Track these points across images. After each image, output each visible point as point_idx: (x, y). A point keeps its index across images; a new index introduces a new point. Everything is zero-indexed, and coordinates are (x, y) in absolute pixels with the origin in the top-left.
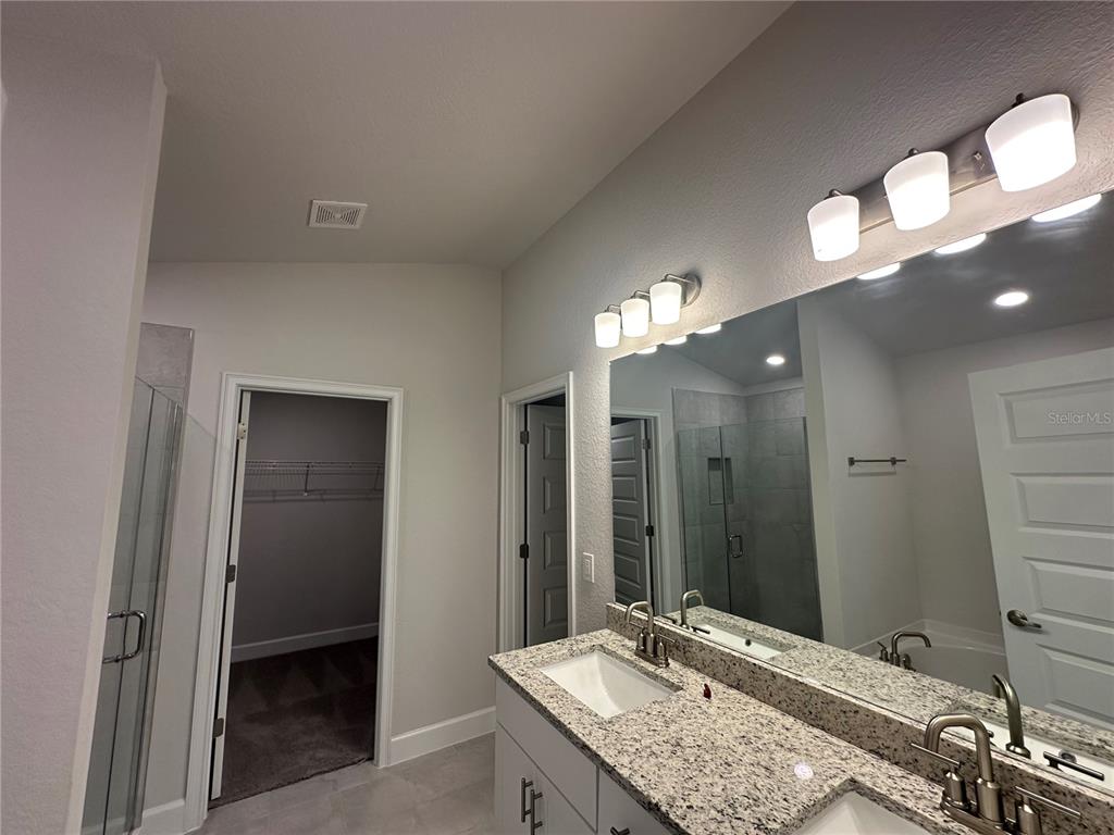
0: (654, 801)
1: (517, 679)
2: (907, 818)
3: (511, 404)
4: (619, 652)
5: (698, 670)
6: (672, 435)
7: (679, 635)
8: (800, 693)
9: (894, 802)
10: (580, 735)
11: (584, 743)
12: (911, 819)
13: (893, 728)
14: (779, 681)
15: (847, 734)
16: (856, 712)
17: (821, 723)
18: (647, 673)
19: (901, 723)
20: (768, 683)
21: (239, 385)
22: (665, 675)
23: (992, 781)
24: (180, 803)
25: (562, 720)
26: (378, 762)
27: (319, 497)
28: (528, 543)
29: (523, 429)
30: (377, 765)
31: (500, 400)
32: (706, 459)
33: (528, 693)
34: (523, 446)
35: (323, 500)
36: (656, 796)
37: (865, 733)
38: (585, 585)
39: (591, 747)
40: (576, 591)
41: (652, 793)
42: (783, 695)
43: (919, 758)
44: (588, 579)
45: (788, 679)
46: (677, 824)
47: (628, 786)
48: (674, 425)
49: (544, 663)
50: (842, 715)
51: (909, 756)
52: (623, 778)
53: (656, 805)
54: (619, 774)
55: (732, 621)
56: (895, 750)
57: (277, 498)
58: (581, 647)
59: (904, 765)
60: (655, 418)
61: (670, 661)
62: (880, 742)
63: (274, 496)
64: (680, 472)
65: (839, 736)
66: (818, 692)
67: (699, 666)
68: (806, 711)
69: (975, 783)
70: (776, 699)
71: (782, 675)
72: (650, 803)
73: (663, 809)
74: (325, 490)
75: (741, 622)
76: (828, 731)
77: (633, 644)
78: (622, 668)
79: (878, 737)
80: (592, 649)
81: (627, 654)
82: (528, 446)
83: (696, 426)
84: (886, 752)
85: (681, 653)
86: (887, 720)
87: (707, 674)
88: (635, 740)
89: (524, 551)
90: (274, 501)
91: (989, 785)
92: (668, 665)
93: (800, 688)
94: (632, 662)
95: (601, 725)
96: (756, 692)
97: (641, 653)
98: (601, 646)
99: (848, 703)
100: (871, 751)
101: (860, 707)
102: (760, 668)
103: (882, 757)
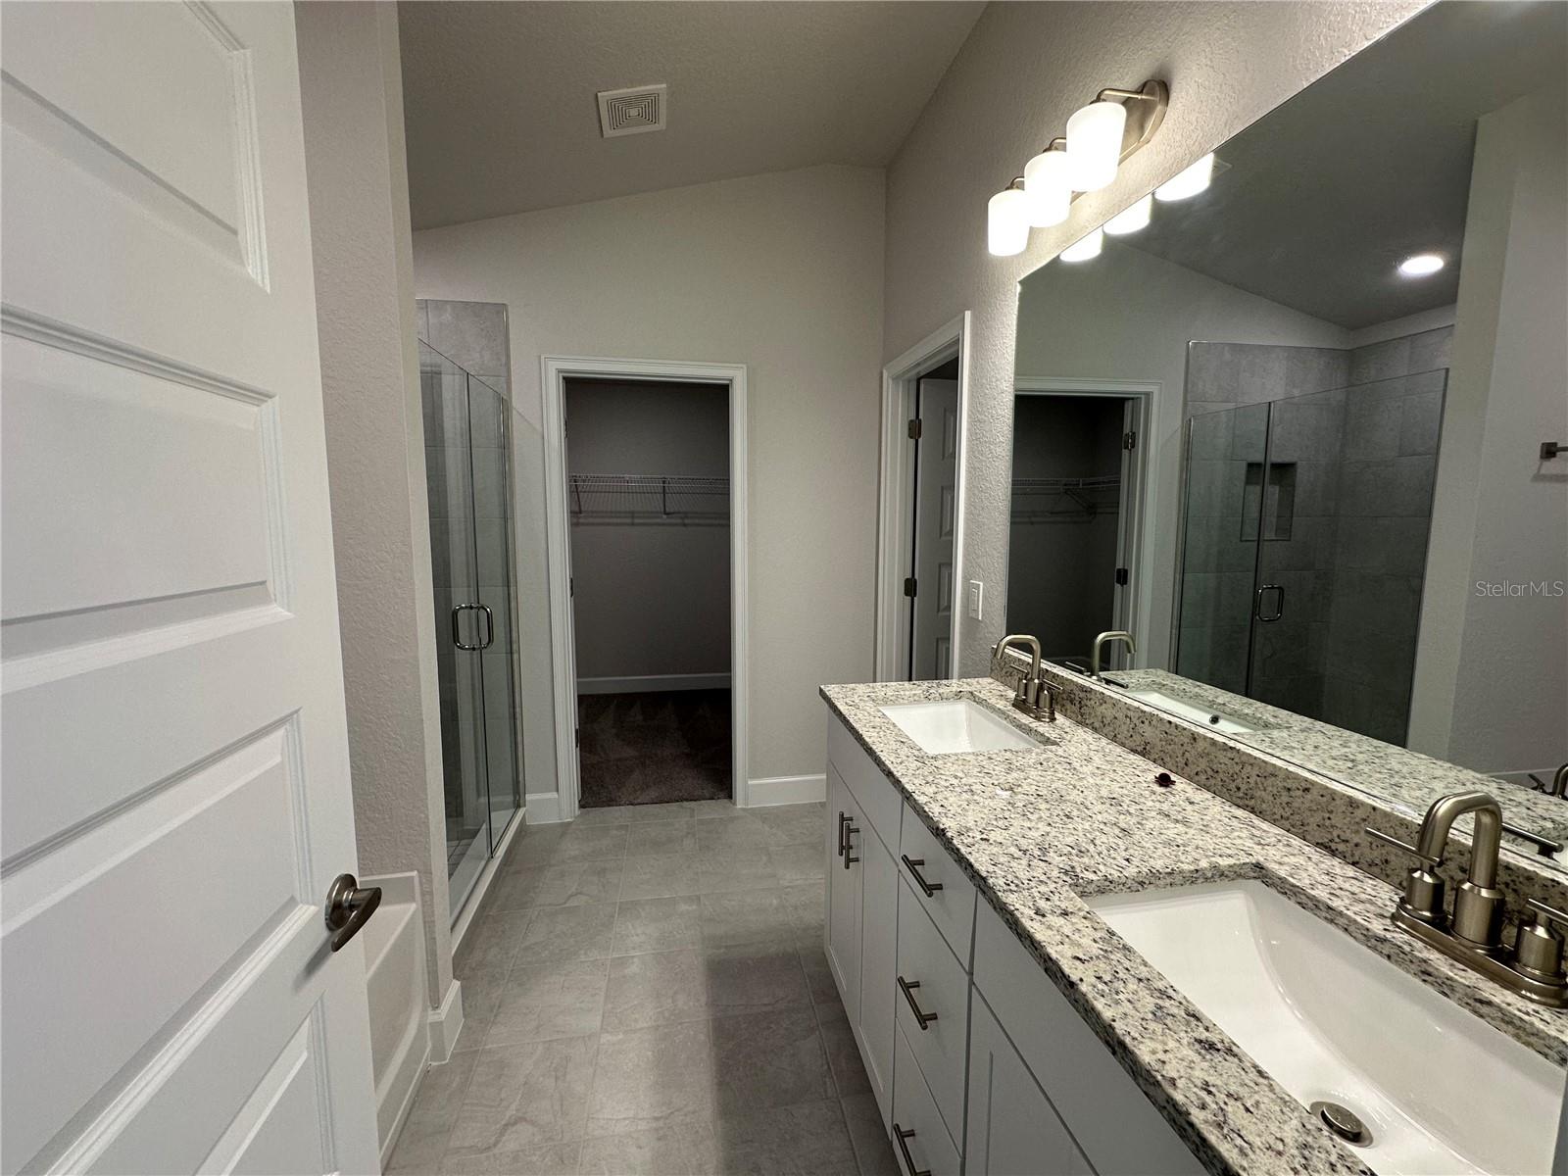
0: (941, 827)
1: (842, 708)
2: (1326, 918)
3: (896, 379)
4: (993, 701)
5: (1095, 730)
6: (1178, 423)
7: (1076, 684)
8: (1227, 761)
9: (1312, 898)
10: (887, 762)
11: (889, 769)
12: (1332, 921)
13: (1360, 813)
14: (1201, 745)
15: (1288, 819)
16: (1306, 790)
17: (1252, 803)
18: (1020, 726)
19: (1374, 809)
20: (1185, 748)
21: (559, 371)
22: (1041, 730)
23: (1491, 886)
24: (555, 795)
25: (874, 747)
26: (735, 801)
27: (679, 521)
28: (916, 577)
29: (913, 417)
30: (735, 804)
31: (881, 373)
32: (1244, 465)
33: (848, 721)
34: (913, 441)
35: (685, 525)
36: (949, 824)
37: (1313, 820)
38: (970, 622)
39: (895, 773)
40: (961, 634)
41: (944, 820)
42: (1203, 764)
43: (1392, 858)
44: (973, 615)
45: (1214, 743)
46: (958, 849)
47: (921, 812)
48: (1185, 404)
49: (886, 701)
50: (1285, 793)
51: (1376, 855)
52: (918, 804)
53: (943, 830)
54: (915, 800)
55: (1197, 690)
56: (1356, 845)
57: (637, 521)
58: (941, 691)
59: (1365, 867)
60: (1148, 395)
61: (1057, 715)
62: (1335, 834)
63: (633, 517)
64: (1185, 484)
65: (1274, 822)
66: (1253, 762)
67: (1096, 725)
68: (1233, 786)
69: (1458, 890)
70: (1192, 770)
71: (1205, 738)
72: (938, 828)
73: (949, 834)
74: (685, 513)
75: (1210, 692)
76: (1260, 814)
77: (1012, 694)
78: (992, 721)
79: (1332, 826)
80: (959, 695)
81: (1001, 704)
82: (920, 440)
83: (1231, 406)
84: (1341, 847)
85: (1075, 709)
86: (1353, 803)
87: (1106, 736)
88: (956, 777)
89: (910, 587)
90: (633, 524)
91: (1484, 893)
92: (1053, 719)
93: (1229, 755)
94: (1004, 713)
95: (922, 759)
96: (1167, 759)
97: (1020, 705)
98: (972, 693)
99: (1297, 777)
100: (1318, 844)
101: (1313, 783)
102: (1177, 726)
103: (1333, 853)
